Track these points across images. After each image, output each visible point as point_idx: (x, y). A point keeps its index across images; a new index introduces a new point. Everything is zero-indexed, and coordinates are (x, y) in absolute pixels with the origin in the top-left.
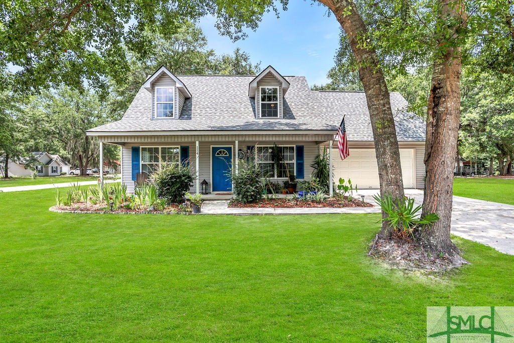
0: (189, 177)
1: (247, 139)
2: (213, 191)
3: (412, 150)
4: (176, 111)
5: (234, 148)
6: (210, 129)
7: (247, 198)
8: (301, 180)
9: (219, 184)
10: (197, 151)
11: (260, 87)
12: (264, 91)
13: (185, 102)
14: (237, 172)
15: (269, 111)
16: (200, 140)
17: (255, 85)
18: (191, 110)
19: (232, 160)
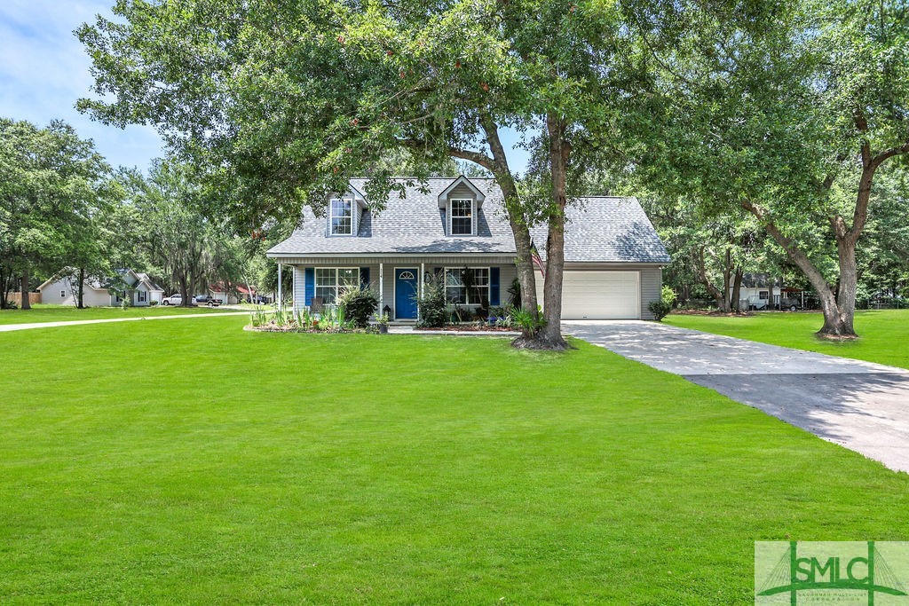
0: (374, 300)
1: (434, 262)
2: (396, 318)
3: (638, 272)
4: (354, 226)
5: (420, 270)
6: (395, 250)
7: (432, 322)
8: (496, 307)
9: (403, 311)
10: (381, 274)
11: (451, 200)
12: (455, 204)
13: (363, 215)
14: (423, 296)
15: (461, 227)
16: (384, 262)
17: (444, 197)
18: (370, 225)
19: (418, 284)
